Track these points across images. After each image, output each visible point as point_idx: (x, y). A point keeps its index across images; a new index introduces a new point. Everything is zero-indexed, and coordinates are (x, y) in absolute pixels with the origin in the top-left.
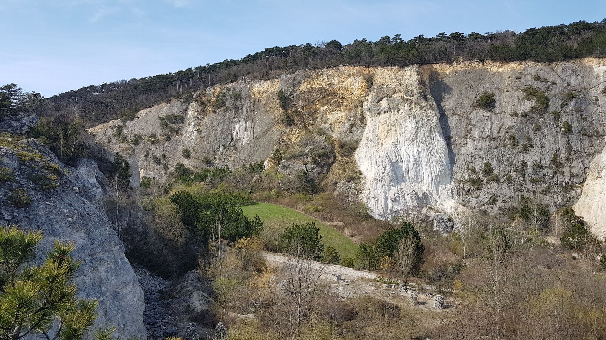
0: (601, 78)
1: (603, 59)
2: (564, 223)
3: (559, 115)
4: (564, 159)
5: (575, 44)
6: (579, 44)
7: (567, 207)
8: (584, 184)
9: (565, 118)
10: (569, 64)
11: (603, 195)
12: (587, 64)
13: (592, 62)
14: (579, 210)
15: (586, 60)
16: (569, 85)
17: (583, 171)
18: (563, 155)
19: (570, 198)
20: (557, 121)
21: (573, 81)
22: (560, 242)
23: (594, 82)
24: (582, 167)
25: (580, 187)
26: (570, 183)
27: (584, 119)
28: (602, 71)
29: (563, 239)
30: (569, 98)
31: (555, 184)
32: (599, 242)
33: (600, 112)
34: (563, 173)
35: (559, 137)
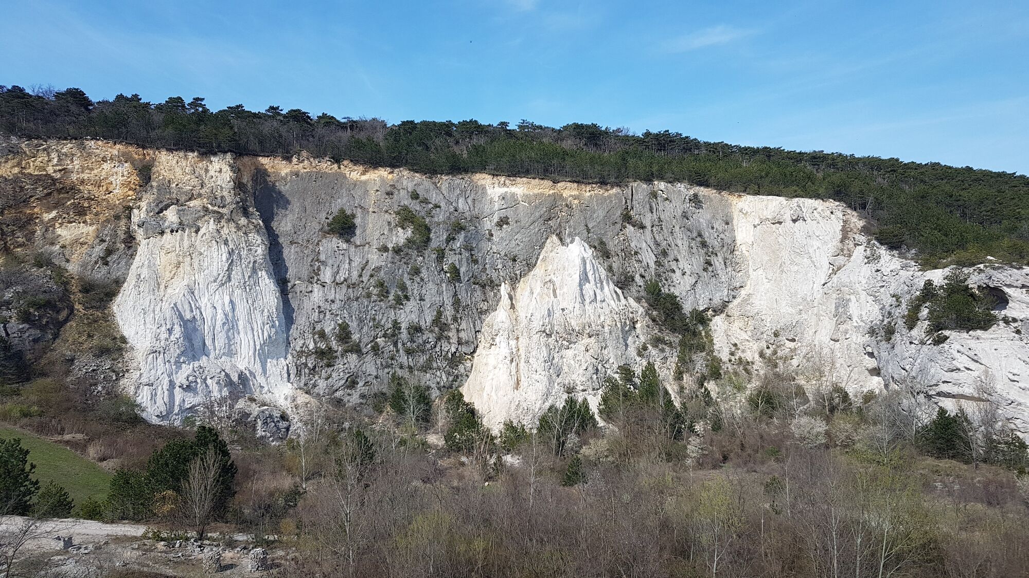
0: (496, 204)
1: (499, 177)
2: (449, 413)
3: (444, 254)
4: (449, 318)
5: (465, 152)
6: (469, 153)
7: (454, 388)
8: (475, 355)
9: (451, 259)
10: (457, 180)
11: (497, 370)
12: (479, 183)
13: (483, 179)
14: (470, 393)
15: (478, 176)
16: (456, 211)
17: (474, 336)
18: (449, 312)
19: (457, 376)
20: (441, 262)
21: (461, 204)
22: (444, 442)
23: (487, 211)
24: (473, 330)
25: (470, 360)
26: (457, 354)
27: (476, 262)
28: (497, 195)
29: (448, 438)
30: (457, 229)
31: (438, 355)
32: (493, 438)
33: (493, 253)
34: (448, 338)
35: (444, 285)
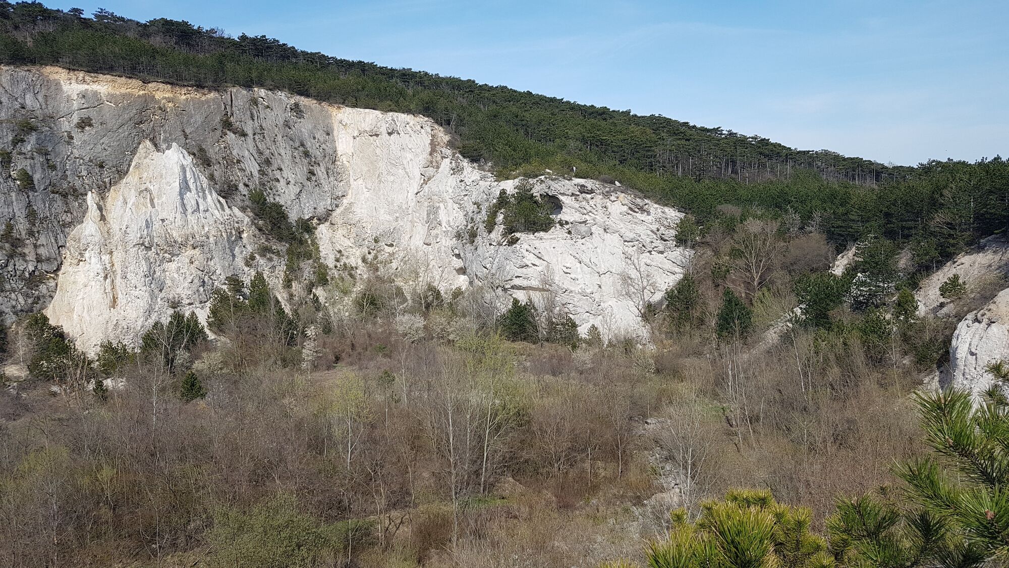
0: (75, 102)
1: (76, 72)
2: (32, 340)
3: (10, 158)
4: (23, 233)
5: (29, 39)
6: (36, 41)
7: (35, 312)
8: (60, 273)
9: (20, 164)
10: (21, 72)
11: (89, 288)
12: (52, 77)
13: (57, 74)
14: (55, 314)
15: (48, 70)
16: (23, 108)
17: (57, 252)
18: (22, 226)
19: (38, 298)
20: (8, 168)
21: (29, 100)
22: (28, 372)
23: (63, 108)
24: (55, 245)
25: (54, 279)
26: (37, 273)
27: (53, 168)
28: (75, 93)
29: (33, 367)
30: (25, 129)
31: (11, 275)
32: (90, 363)
33: (75, 158)
34: (23, 255)
35: (13, 194)
